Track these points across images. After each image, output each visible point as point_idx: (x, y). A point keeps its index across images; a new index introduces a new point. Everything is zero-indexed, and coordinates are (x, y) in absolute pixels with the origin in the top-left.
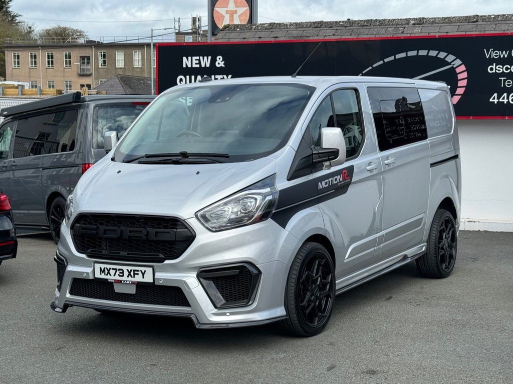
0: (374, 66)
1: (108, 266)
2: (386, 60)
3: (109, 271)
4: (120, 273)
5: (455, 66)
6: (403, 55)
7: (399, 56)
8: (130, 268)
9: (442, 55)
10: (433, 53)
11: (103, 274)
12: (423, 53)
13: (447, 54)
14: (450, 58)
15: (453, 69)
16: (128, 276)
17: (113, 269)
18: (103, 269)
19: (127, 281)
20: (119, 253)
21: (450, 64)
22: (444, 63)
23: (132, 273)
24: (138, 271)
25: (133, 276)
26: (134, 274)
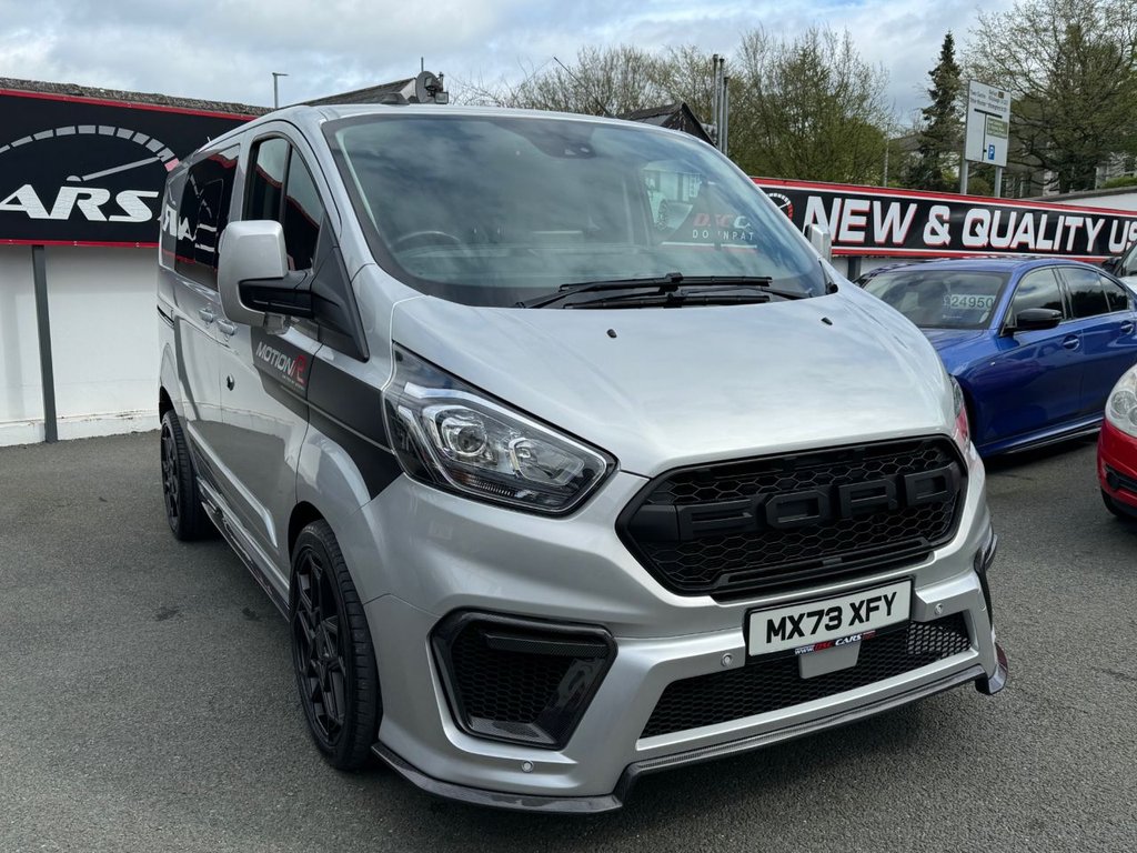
0: (15, 144)
1: (795, 611)
2: (38, 136)
3: (796, 623)
4: (832, 619)
5: (163, 160)
6: (70, 130)
7: (62, 131)
8: (857, 599)
9: (141, 138)
10: (125, 134)
11: (776, 640)
12: (107, 130)
13: (148, 138)
14: (154, 145)
15: (160, 164)
16: (852, 623)
17: (810, 615)
18: (777, 625)
19: (849, 638)
20: (820, 564)
21: (154, 155)
22: (144, 152)
23: (863, 612)
24: (879, 599)
25: (864, 617)
26: (869, 610)
